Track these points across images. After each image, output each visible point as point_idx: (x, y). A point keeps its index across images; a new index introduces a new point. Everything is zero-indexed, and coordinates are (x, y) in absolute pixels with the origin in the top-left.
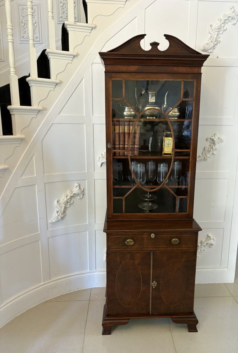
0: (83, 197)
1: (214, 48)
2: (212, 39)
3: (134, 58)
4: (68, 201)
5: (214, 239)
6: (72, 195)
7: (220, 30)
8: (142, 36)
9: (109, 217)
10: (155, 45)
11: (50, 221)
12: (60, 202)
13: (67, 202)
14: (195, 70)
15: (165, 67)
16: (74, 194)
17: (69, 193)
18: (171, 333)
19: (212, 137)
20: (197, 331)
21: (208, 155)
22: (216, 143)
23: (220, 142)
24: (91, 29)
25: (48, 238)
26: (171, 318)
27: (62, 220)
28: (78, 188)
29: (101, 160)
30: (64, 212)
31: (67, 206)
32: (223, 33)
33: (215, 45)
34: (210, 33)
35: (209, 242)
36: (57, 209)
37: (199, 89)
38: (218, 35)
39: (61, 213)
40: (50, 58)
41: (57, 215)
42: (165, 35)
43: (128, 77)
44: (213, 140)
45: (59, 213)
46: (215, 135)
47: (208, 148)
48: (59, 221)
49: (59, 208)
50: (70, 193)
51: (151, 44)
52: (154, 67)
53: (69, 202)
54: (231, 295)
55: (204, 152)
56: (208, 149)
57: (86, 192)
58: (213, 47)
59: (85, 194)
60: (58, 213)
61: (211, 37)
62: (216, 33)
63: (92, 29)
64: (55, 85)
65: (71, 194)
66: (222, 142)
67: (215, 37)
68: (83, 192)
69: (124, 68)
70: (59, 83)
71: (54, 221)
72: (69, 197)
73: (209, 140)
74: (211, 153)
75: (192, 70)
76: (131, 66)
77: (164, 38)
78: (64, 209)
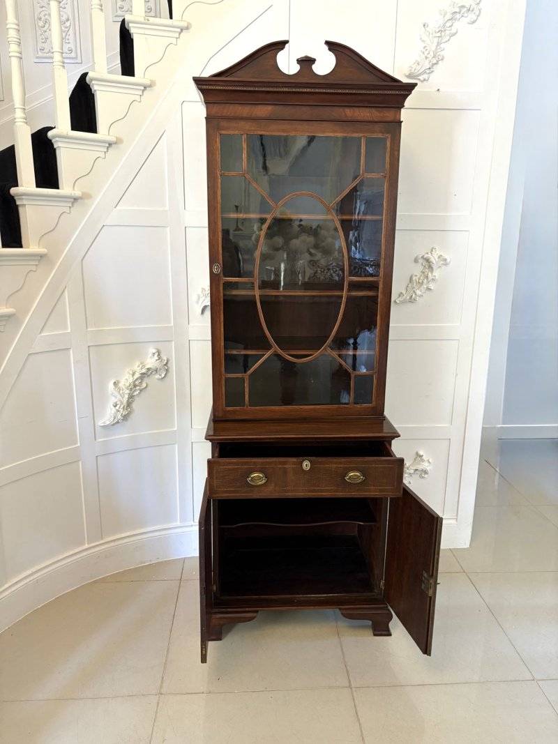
0: (165, 375)
1: (432, 72)
2: (427, 52)
3: (263, 89)
4: (137, 383)
5: (430, 461)
6: (144, 371)
7: (443, 34)
8: (281, 45)
9: (217, 413)
10: (307, 62)
11: (100, 423)
12: (121, 385)
13: (135, 386)
14: (388, 115)
15: (327, 109)
16: (149, 369)
17: (138, 366)
18: (339, 637)
19: (426, 256)
20: (390, 635)
21: (418, 292)
22: (434, 267)
23: (443, 264)
24: (179, 30)
25: (97, 457)
26: (340, 609)
27: (124, 422)
28: (156, 357)
29: (201, 300)
30: (129, 404)
31: (135, 394)
32: (449, 40)
33: (434, 64)
34: (423, 41)
35: (420, 467)
36: (113, 400)
37: (396, 153)
38: (439, 44)
39: (122, 407)
40: (95, 90)
41: (114, 410)
42: (328, 43)
43: (253, 128)
44: (428, 260)
45: (118, 406)
46: (432, 251)
47: (418, 276)
48: (118, 422)
49: (119, 397)
50: (141, 366)
51: (300, 61)
52: (305, 109)
53: (138, 386)
54: (462, 571)
55: (410, 286)
56: (419, 279)
57: (173, 366)
58: (430, 68)
59: (170, 370)
60: (115, 406)
61: (424, 48)
62: (436, 40)
63: (182, 30)
64: (107, 145)
65: (142, 368)
66: (446, 264)
67: (434, 48)
68: (166, 364)
69: (245, 110)
70: (116, 143)
71: (108, 423)
72: (137, 375)
73: (421, 261)
74: (425, 287)
75: (381, 115)
76: (260, 107)
77: (326, 48)
78: (129, 398)
